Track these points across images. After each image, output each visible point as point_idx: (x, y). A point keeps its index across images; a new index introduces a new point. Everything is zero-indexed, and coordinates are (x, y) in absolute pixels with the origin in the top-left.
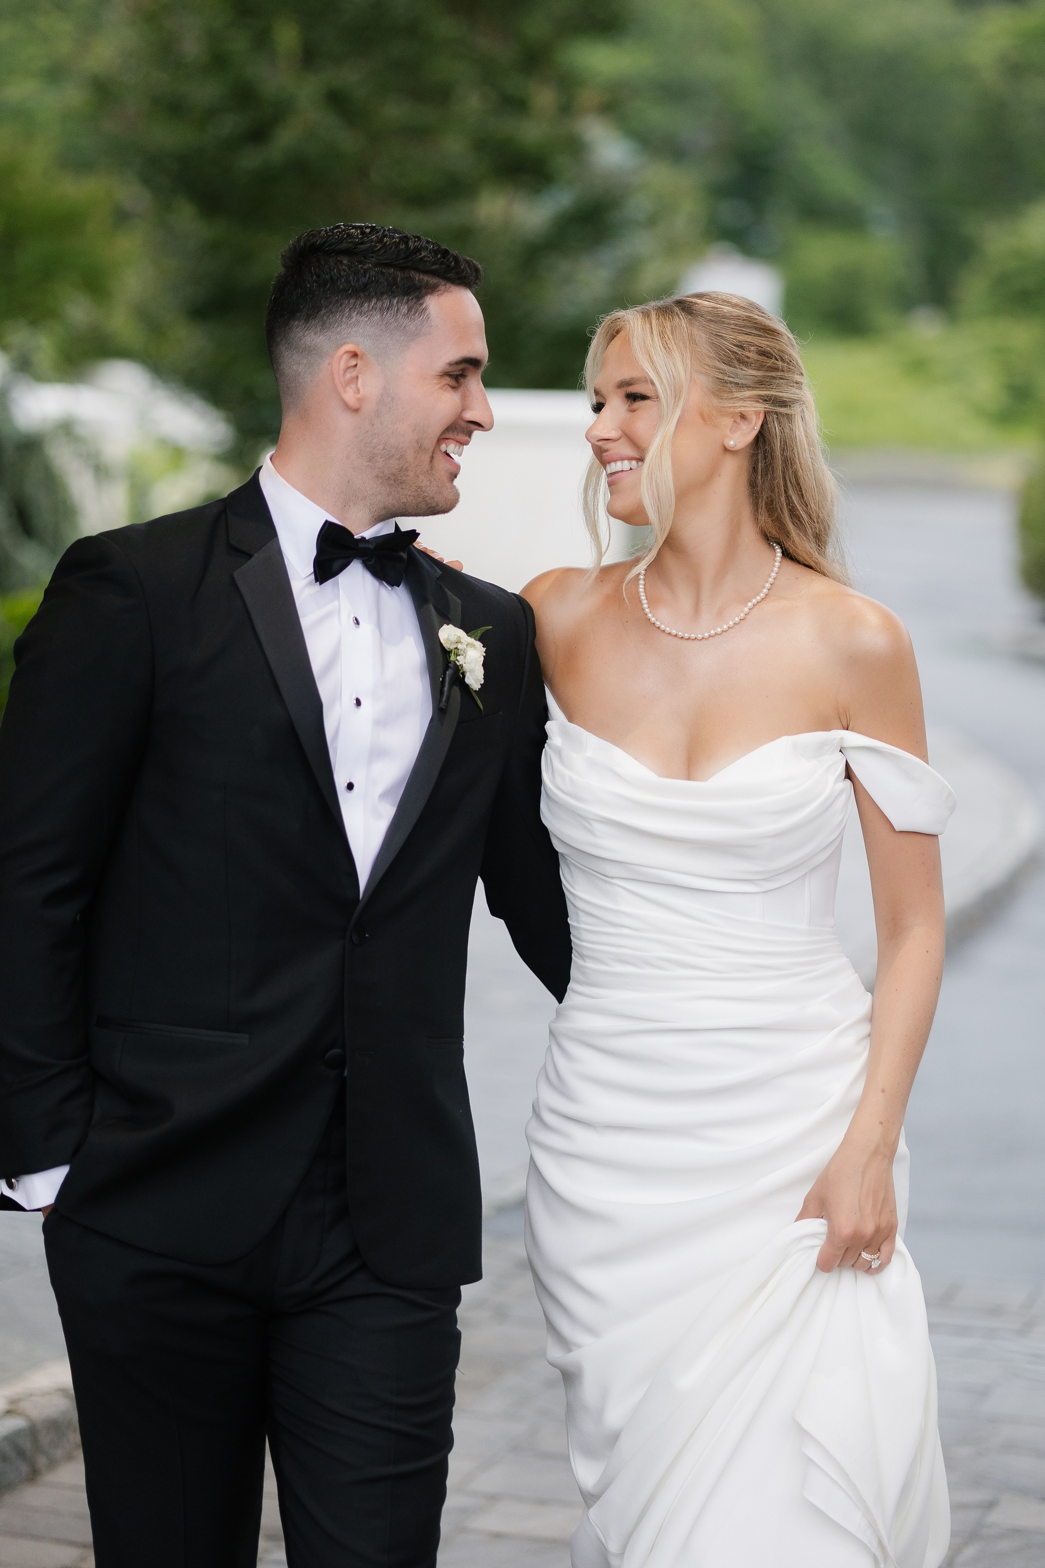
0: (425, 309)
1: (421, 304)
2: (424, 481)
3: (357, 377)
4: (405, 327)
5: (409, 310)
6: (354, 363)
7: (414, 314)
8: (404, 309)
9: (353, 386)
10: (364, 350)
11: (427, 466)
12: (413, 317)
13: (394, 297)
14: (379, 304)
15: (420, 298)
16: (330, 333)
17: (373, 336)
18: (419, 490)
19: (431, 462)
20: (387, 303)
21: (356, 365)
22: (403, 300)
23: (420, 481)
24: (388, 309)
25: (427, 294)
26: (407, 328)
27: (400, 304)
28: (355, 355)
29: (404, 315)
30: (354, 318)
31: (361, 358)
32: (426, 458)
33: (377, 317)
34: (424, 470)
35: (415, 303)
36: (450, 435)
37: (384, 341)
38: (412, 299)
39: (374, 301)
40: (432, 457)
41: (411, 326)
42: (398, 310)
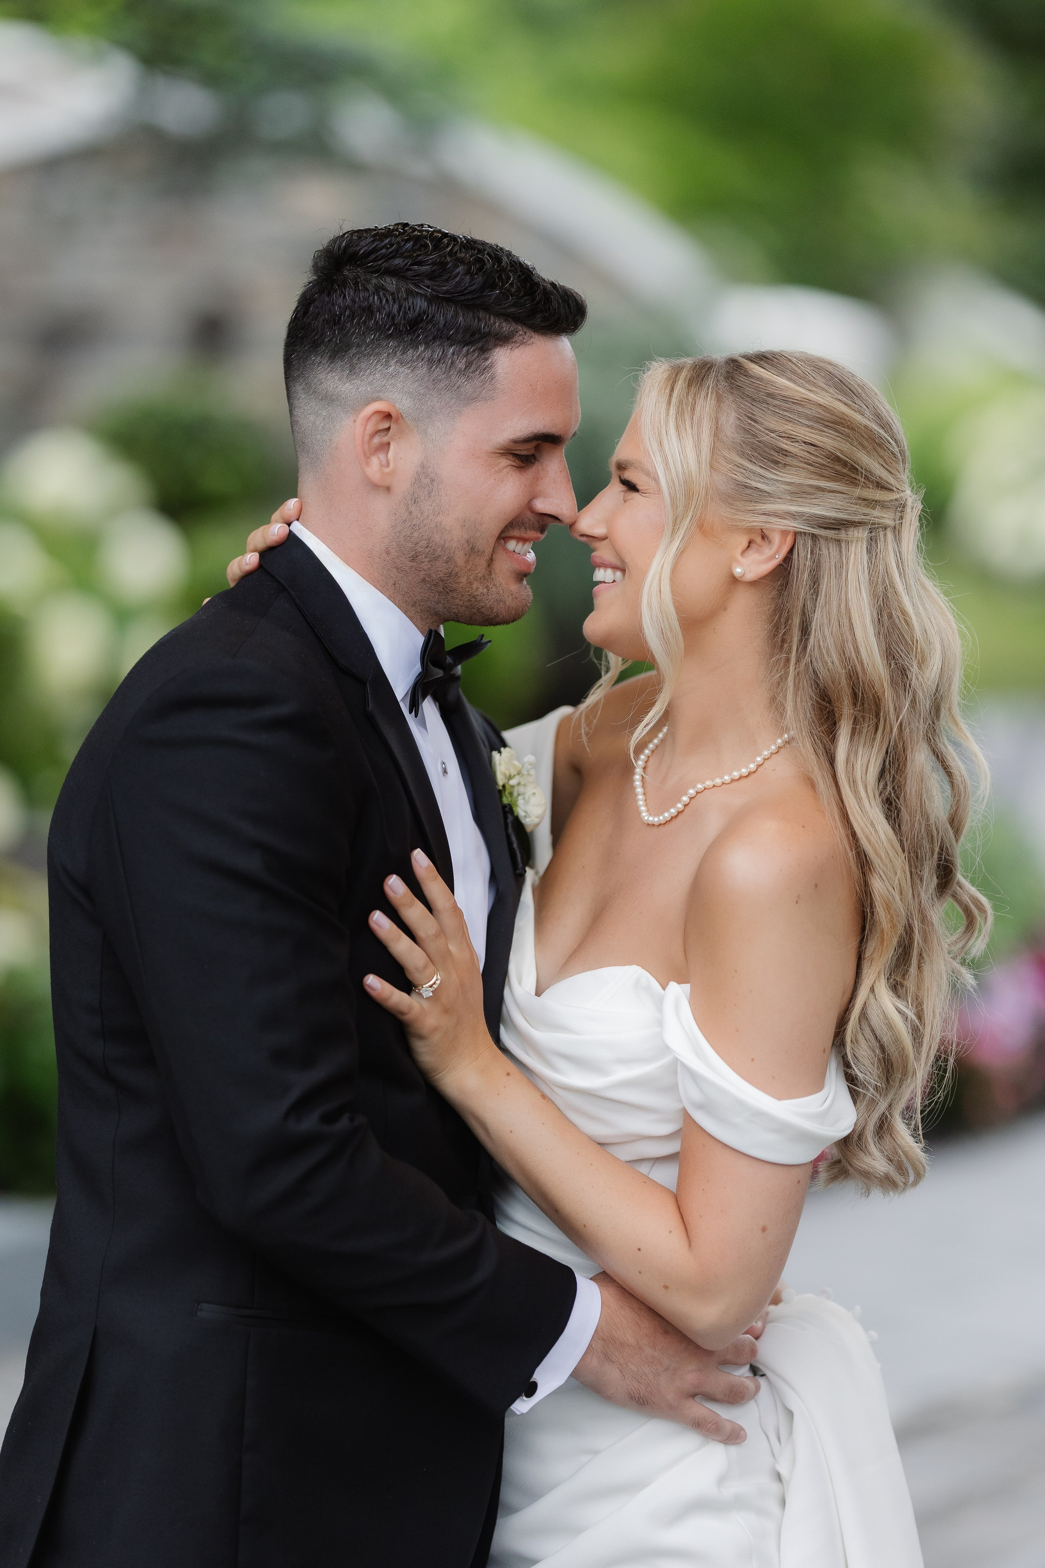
0: (491, 366)
1: (486, 359)
2: (479, 589)
3: (389, 444)
4: (458, 388)
5: (469, 365)
6: (386, 425)
7: (474, 372)
8: (461, 364)
9: (382, 456)
10: (401, 411)
11: (483, 571)
12: (471, 375)
13: (451, 346)
14: (428, 354)
15: (484, 350)
16: (359, 382)
17: (415, 394)
18: (473, 600)
19: (489, 565)
20: (438, 353)
21: (389, 429)
22: (460, 351)
23: (475, 588)
24: (439, 360)
25: (496, 346)
26: (462, 389)
27: (456, 357)
28: (388, 416)
29: (460, 371)
30: (393, 367)
31: (397, 421)
32: (482, 562)
33: (422, 370)
34: (480, 575)
35: (478, 357)
36: (516, 533)
37: (429, 402)
38: (474, 351)
39: (421, 348)
40: (491, 559)
41: (468, 387)
42: (452, 363)
